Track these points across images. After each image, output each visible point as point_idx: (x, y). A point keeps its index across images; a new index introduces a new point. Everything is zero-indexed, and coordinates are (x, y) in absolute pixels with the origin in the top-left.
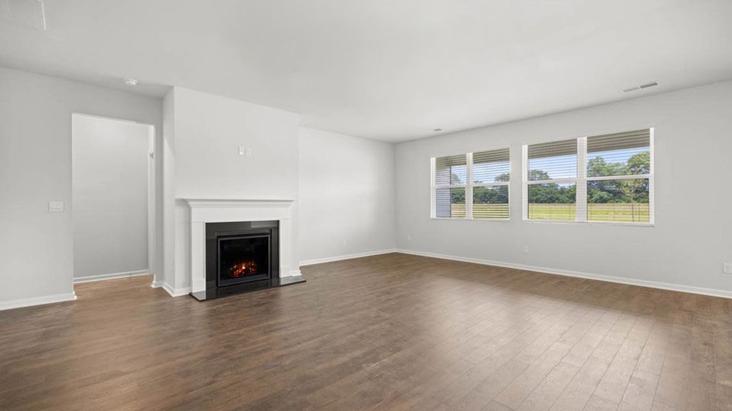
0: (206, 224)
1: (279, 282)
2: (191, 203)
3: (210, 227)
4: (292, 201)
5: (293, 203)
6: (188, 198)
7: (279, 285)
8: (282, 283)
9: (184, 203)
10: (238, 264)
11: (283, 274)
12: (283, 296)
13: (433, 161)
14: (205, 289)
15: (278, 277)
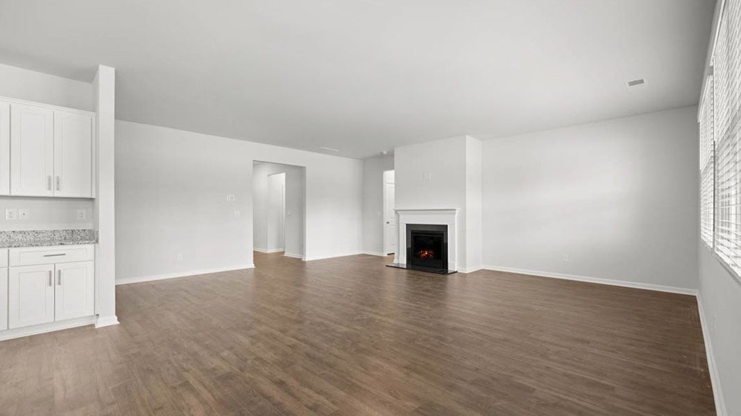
0: (407, 224)
1: (447, 271)
2: (399, 212)
3: (408, 227)
5: (457, 211)
6: (398, 209)
9: (396, 212)
10: (423, 250)
14: (405, 263)
15: (447, 268)
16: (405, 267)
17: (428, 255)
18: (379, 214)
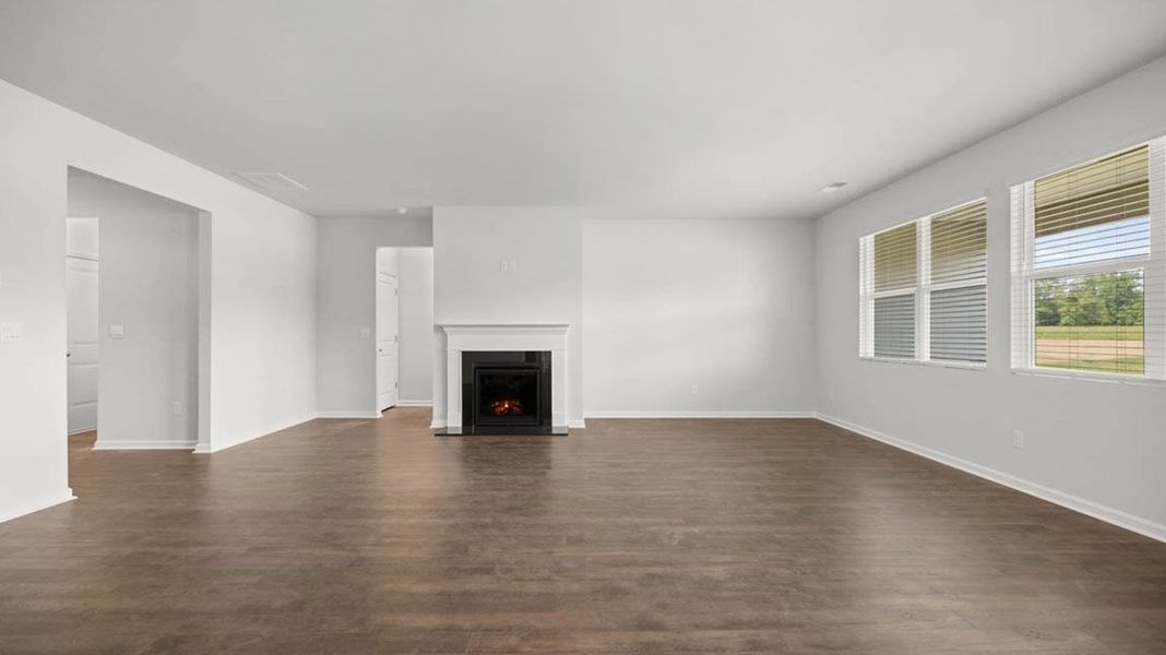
0: (463, 352)
1: (550, 429)
2: (445, 329)
3: (468, 357)
4: (567, 326)
5: (569, 329)
6: (444, 323)
7: (549, 432)
8: (554, 432)
9: (439, 329)
10: (499, 401)
11: (556, 423)
12: (554, 445)
13: (867, 243)
14: (460, 425)
15: (550, 424)
16: (460, 432)
17: (510, 409)
18: (366, 332)
